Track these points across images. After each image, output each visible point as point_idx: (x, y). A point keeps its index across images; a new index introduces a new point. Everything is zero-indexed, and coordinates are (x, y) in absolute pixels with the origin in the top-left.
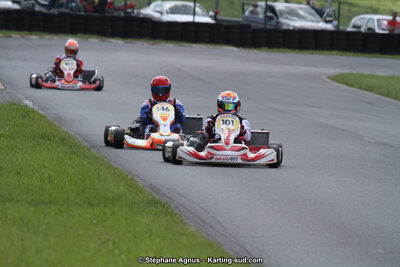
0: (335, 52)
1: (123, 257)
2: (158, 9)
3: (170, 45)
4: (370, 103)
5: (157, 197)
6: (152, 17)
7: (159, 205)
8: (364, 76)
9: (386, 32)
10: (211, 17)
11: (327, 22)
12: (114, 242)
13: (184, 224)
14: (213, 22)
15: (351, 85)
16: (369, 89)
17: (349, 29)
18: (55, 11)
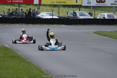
0: (94, 25)
2: (42, 15)
3: (46, 25)
6: (41, 17)
8: (103, 32)
14: (58, 18)
18: (12, 17)
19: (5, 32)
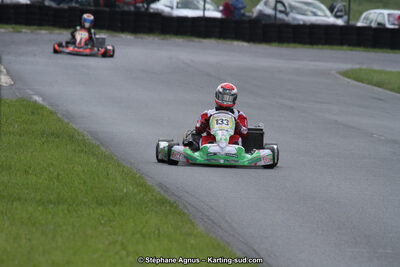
0: (345, 47)
1: (130, 258)
3: (179, 41)
4: (380, 100)
5: (166, 196)
6: (163, 11)
7: (169, 204)
8: (375, 71)
9: (396, 27)
10: (221, 11)
11: (337, 17)
12: (122, 244)
13: (192, 223)
15: (362, 81)
16: (379, 85)
17: (359, 24)
18: (65, 6)
19: (35, 55)
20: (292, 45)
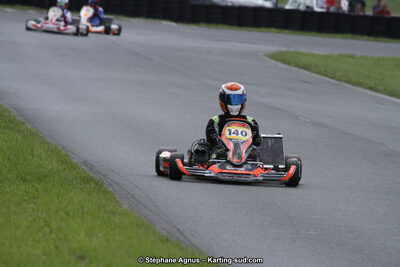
0: (273, 30)
1: (53, 235)
4: (306, 82)
7: (93, 182)
8: (302, 54)
16: (306, 67)
17: (288, 7)
20: (220, 26)
